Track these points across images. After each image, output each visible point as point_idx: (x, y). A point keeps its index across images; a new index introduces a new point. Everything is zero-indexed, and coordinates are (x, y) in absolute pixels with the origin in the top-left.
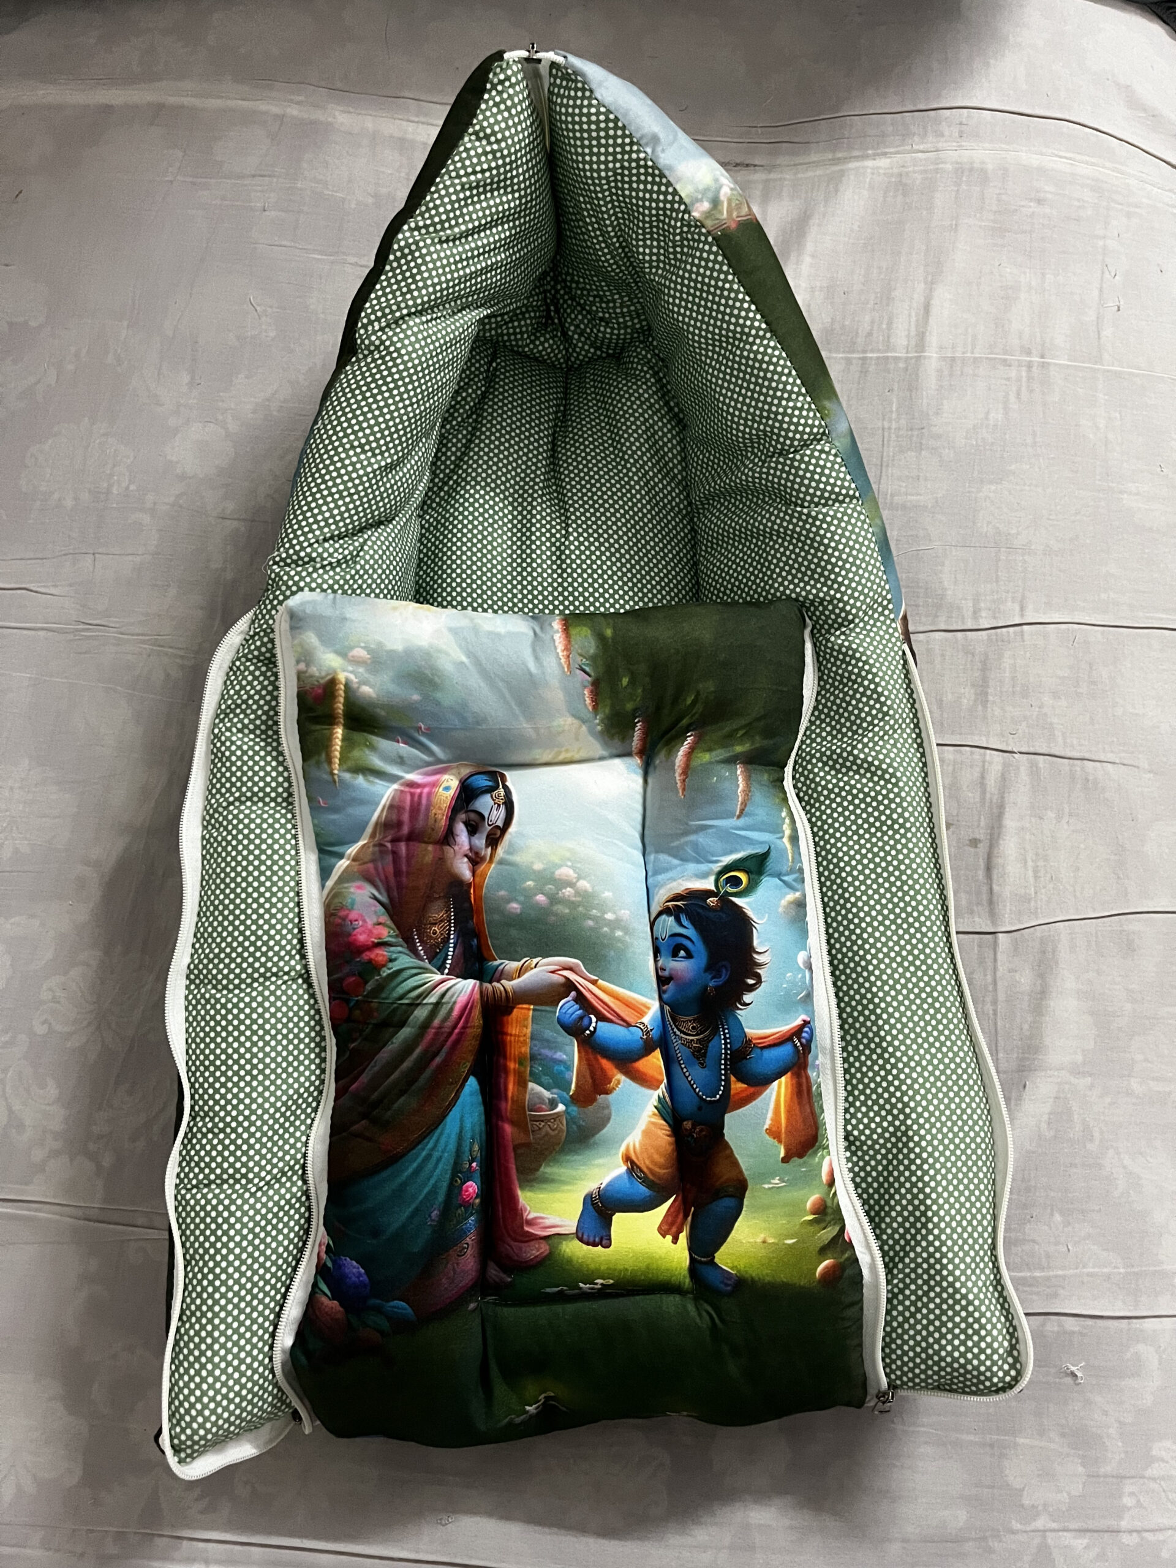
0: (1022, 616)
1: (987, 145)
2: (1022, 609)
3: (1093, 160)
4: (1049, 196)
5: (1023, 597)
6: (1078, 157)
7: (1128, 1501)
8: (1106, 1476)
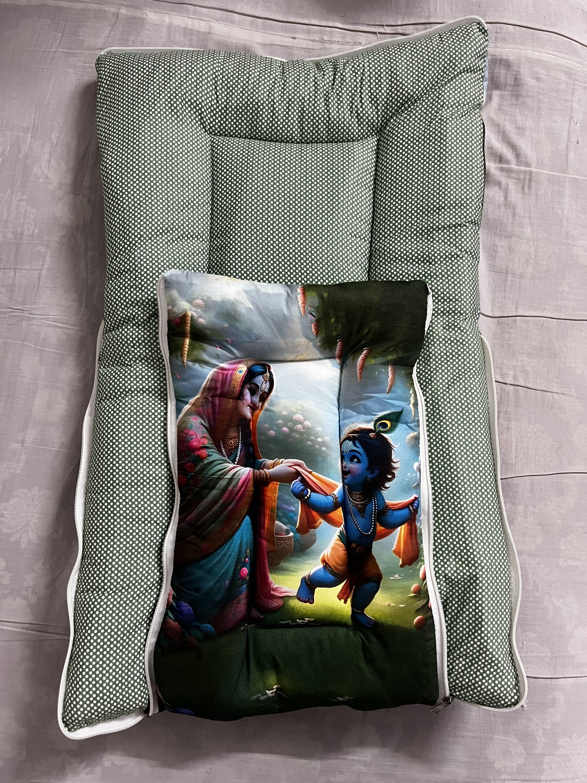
0: (516, 312)
1: (511, 46)
2: (517, 308)
3: (568, 57)
4: (543, 76)
5: (518, 301)
6: (560, 54)
7: (545, 766)
8: (535, 754)
